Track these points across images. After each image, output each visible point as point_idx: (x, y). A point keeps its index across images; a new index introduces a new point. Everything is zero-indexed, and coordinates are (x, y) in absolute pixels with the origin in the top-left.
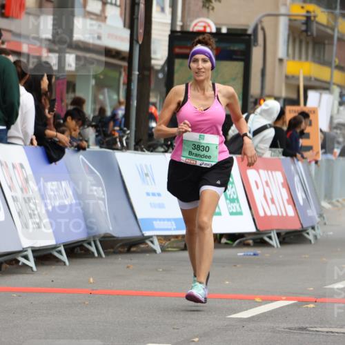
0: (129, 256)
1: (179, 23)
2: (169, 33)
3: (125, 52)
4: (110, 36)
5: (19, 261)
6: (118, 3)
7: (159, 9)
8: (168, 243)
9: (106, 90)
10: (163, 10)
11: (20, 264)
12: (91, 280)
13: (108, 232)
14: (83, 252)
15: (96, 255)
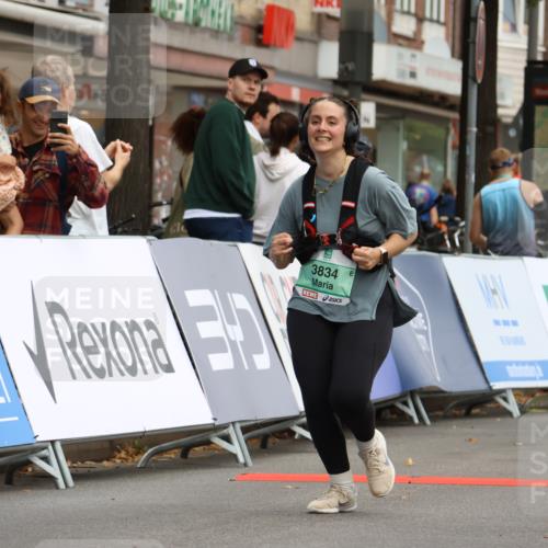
0: (468, 421)
1: (541, 49)
2: (523, 64)
3: (453, 97)
4: (430, 71)
5: (294, 433)
6: (442, 19)
7: (508, 27)
8: (530, 400)
9: (425, 158)
10: (514, 28)
11: (296, 437)
12: (410, 461)
13: (435, 384)
14: (395, 416)
15: (416, 421)
